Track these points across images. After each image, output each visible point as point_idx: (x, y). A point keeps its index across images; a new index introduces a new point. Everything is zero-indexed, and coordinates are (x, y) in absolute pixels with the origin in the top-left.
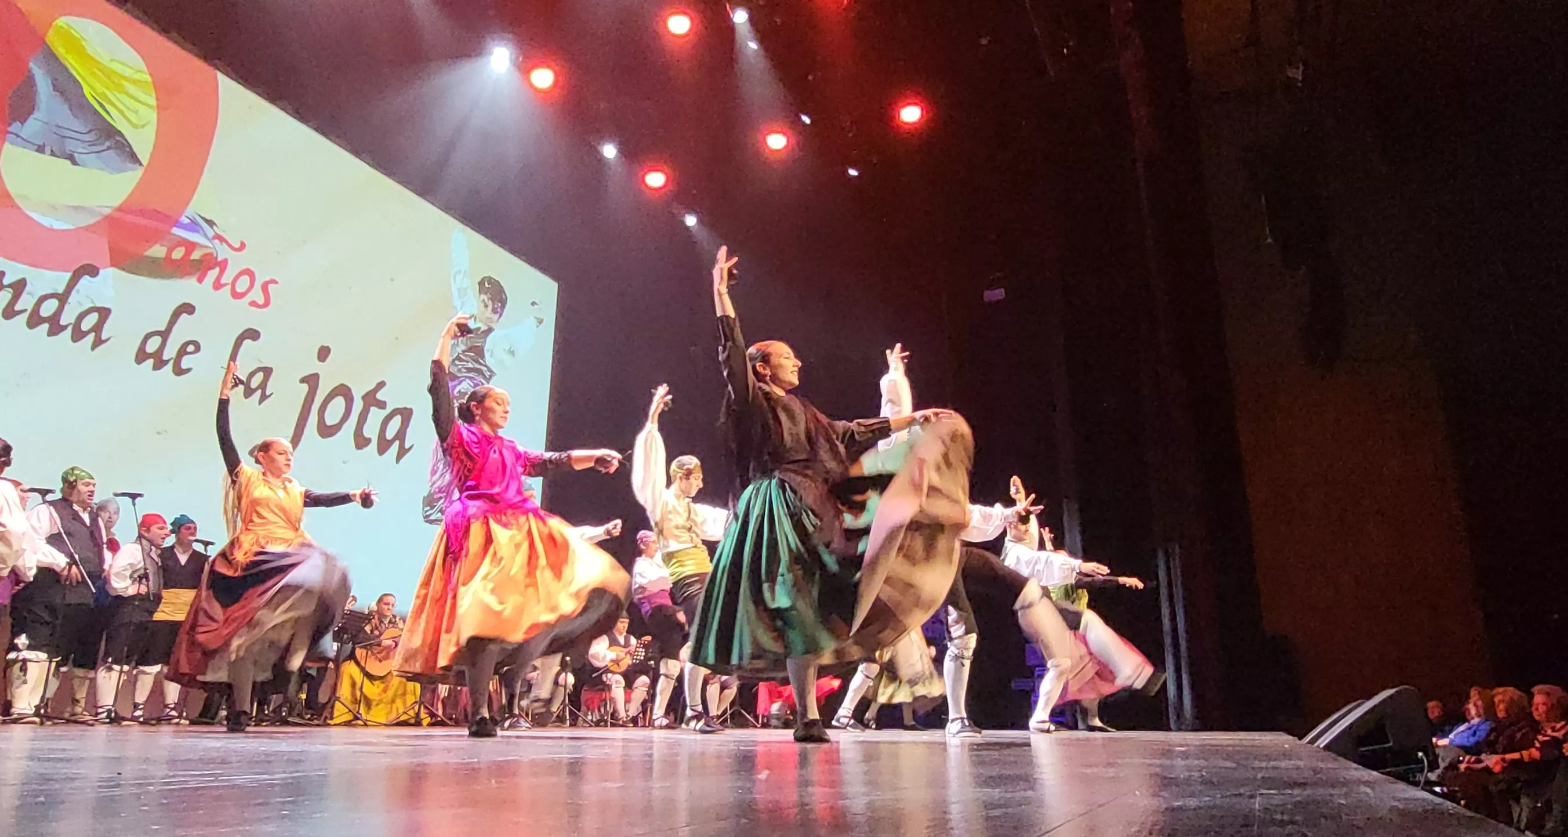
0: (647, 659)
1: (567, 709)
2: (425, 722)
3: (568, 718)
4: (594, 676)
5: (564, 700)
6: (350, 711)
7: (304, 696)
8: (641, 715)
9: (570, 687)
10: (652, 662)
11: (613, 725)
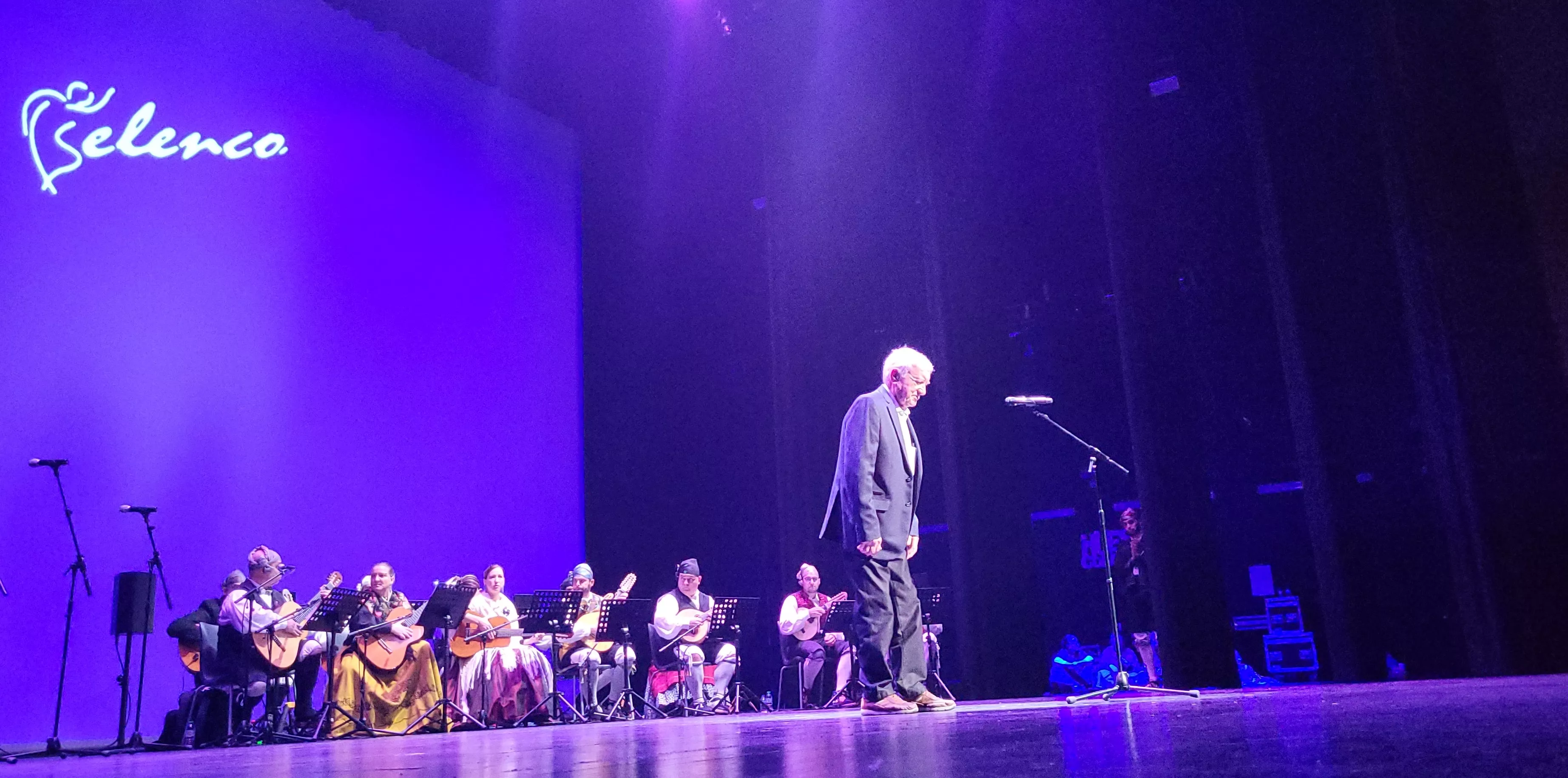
0: (730, 622)
1: (631, 696)
2: (450, 727)
3: (632, 708)
4: (661, 650)
5: (626, 686)
6: (351, 719)
7: (291, 705)
8: (728, 699)
9: (631, 666)
10: (737, 627)
11: (691, 714)
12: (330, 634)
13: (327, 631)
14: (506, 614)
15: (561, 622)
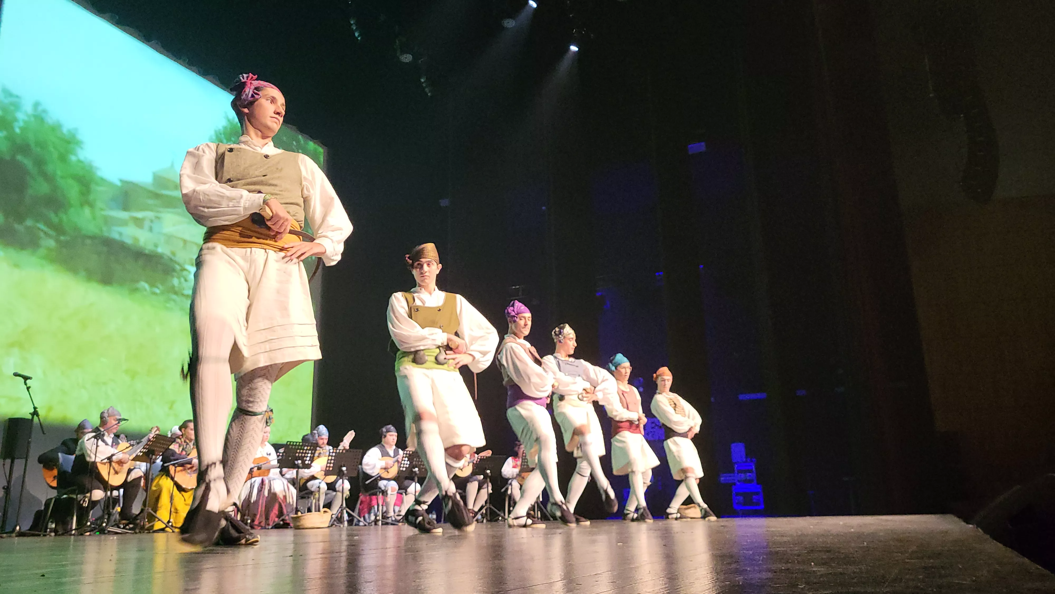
0: (412, 466)
1: (345, 511)
3: (346, 519)
4: (367, 482)
5: (342, 505)
6: (159, 520)
7: (119, 509)
9: (347, 493)
10: (417, 469)
12: (148, 464)
13: (147, 462)
14: (269, 455)
15: (303, 462)
